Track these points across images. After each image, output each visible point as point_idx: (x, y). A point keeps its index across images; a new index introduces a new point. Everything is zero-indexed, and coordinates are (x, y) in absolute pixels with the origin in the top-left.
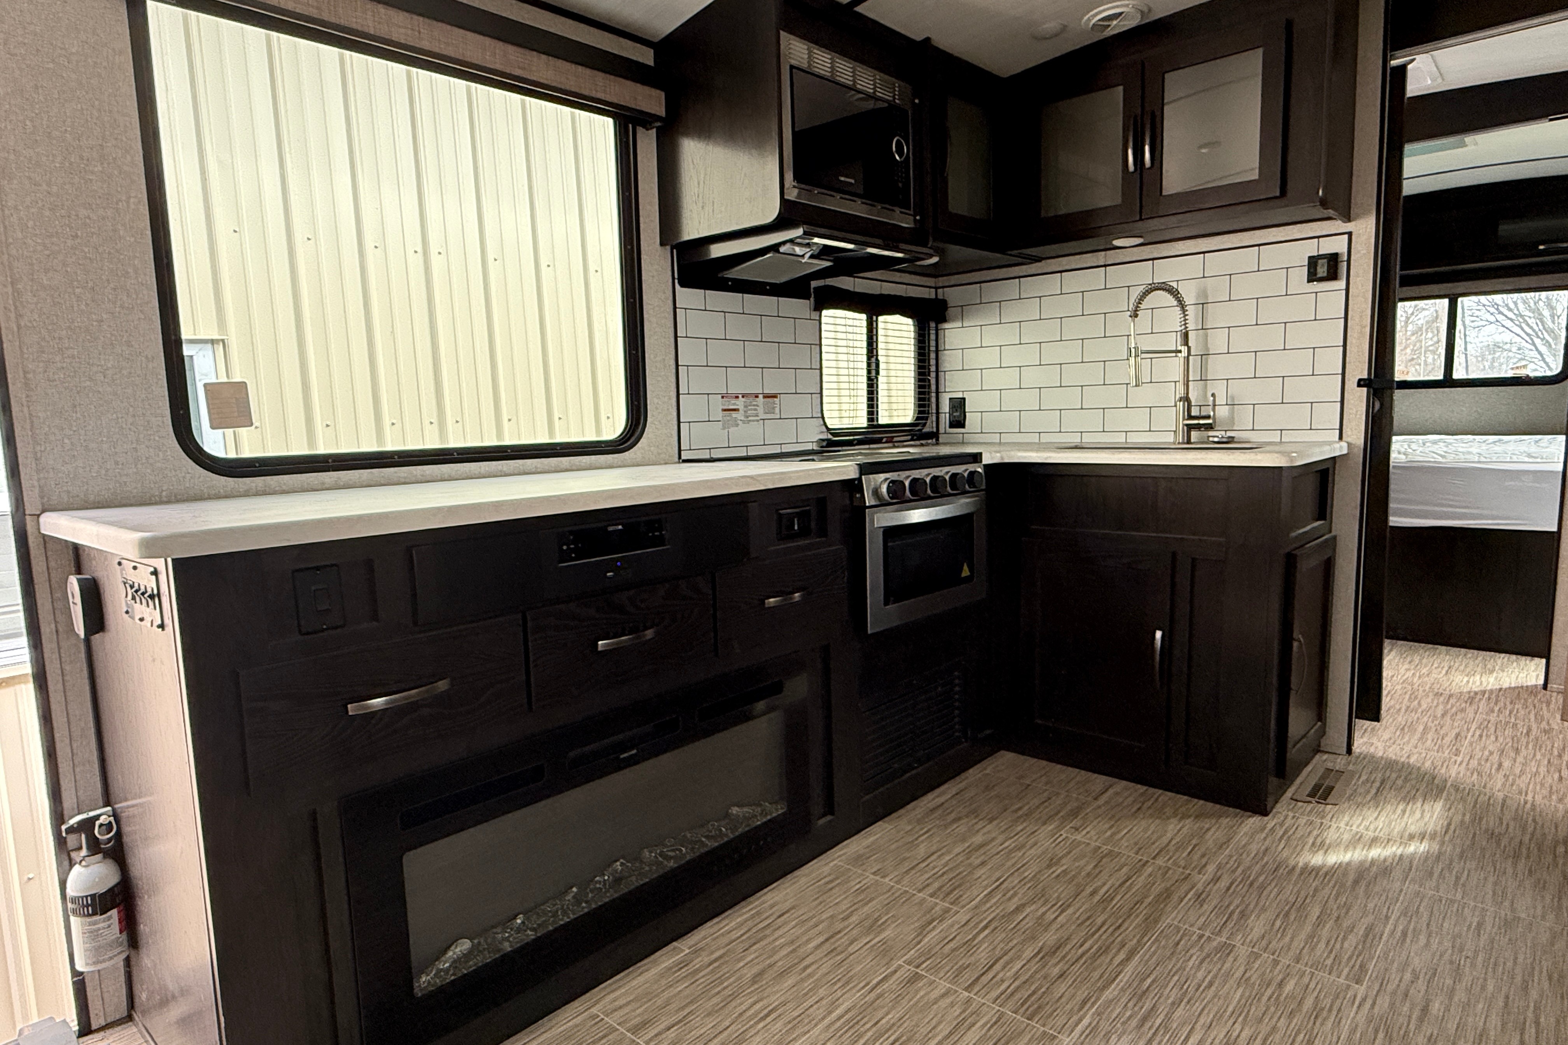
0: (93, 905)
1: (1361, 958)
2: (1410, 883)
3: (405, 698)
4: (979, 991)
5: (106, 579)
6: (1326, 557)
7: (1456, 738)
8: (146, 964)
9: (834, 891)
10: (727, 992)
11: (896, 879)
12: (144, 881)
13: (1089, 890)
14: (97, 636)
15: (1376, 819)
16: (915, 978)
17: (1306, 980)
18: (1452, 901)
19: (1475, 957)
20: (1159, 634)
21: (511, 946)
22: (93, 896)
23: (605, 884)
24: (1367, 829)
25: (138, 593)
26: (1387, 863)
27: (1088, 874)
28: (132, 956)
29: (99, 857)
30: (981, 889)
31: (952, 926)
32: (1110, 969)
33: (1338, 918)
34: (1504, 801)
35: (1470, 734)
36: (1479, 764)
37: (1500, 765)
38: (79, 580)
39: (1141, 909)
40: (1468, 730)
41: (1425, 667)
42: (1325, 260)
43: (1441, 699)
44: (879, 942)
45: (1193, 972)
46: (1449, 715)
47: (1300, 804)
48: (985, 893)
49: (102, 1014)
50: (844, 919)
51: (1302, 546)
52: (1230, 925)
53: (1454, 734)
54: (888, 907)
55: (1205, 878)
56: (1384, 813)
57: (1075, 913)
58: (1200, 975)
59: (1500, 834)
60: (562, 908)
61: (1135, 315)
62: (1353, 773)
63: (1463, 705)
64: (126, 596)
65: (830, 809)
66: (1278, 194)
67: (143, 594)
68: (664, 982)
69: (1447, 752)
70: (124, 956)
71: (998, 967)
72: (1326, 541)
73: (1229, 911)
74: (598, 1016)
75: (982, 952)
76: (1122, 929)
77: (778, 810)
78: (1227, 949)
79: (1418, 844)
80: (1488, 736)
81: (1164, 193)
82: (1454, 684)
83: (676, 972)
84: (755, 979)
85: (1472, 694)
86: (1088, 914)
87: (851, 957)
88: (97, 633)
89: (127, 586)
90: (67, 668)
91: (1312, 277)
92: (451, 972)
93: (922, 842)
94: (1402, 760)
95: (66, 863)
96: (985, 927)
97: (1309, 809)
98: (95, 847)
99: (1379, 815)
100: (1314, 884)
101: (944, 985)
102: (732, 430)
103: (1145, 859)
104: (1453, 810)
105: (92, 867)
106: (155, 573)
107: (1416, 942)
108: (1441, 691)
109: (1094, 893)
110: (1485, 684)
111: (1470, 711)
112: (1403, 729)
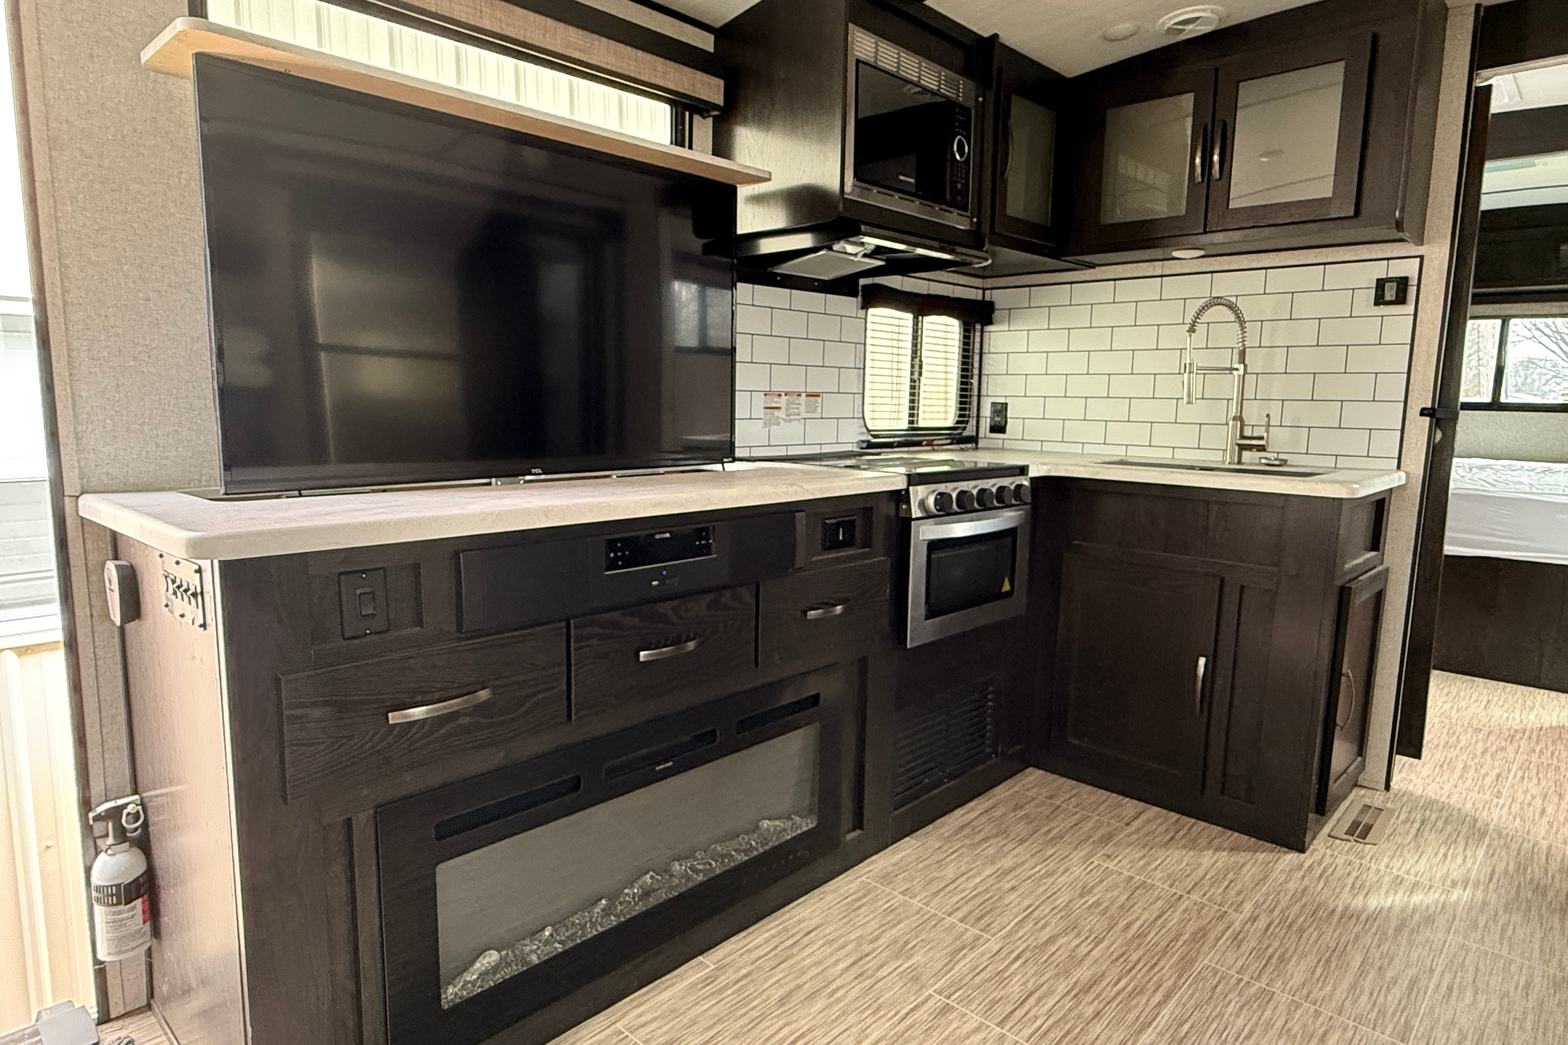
0: (118, 895)
1: (1405, 1014)
2: (1454, 933)
3: (445, 708)
4: (1012, 1027)
5: (145, 568)
6: (1377, 590)
7: (1497, 779)
8: (169, 957)
9: (863, 910)
10: (754, 1014)
11: (924, 901)
12: (171, 875)
13: (1122, 924)
14: (133, 623)
15: (1417, 862)
16: (946, 1010)
17: (1349, 1034)
18: (1498, 956)
19: (1524, 1019)
20: (1202, 661)
21: (539, 958)
22: (118, 886)
23: (633, 898)
24: (1408, 873)
25: (180, 589)
26: (1430, 912)
27: (1121, 907)
28: (153, 949)
29: (127, 844)
30: (1011, 917)
31: (983, 955)
32: (1148, 1010)
33: (1380, 968)
34: (1549, 848)
35: (1511, 776)
36: (1522, 809)
37: (1543, 811)
38: (116, 566)
39: (1177, 947)
40: (1509, 771)
41: (1464, 699)
42: (1395, 284)
43: (1481, 736)
44: (909, 968)
45: (1231, 1019)
46: (1489, 754)
47: (1338, 841)
48: (1016, 921)
49: (121, 1002)
50: (871, 942)
51: (1355, 578)
52: (1269, 970)
53: (1494, 776)
54: (916, 930)
55: (1242, 916)
56: (1425, 858)
57: (1109, 948)
58: (1240, 1022)
59: (1546, 886)
60: (591, 921)
61: (1192, 330)
62: (1392, 811)
63: (1503, 743)
64: (167, 590)
65: (859, 824)
66: (1352, 213)
67: (186, 591)
68: (691, 998)
69: (1488, 793)
70: (146, 947)
71: (1032, 1000)
72: (1380, 573)
73: (1268, 954)
74: (623, 1033)
75: (1014, 985)
76: (1157, 968)
77: (807, 824)
78: (1266, 996)
79: (1461, 892)
80: (1530, 779)
81: (1230, 207)
82: (1493, 719)
83: (701, 989)
84: (782, 1001)
85: (1512, 732)
86: (1123, 950)
87: (880, 984)
88: (133, 620)
89: (169, 580)
90: (100, 653)
91: (1380, 300)
92: (479, 983)
93: (952, 861)
94: (1443, 799)
95: (92, 850)
96: (1017, 958)
97: (1346, 849)
98: (122, 835)
99: (1420, 857)
100: (1355, 930)
101: (976, 1019)
102: (774, 428)
103: (1180, 893)
104: (1496, 856)
105: (118, 856)
106: (199, 571)
107: (1463, 1000)
108: (1480, 726)
109: (1128, 926)
110: (1525, 722)
111: (1511, 749)
112: (1441, 766)
